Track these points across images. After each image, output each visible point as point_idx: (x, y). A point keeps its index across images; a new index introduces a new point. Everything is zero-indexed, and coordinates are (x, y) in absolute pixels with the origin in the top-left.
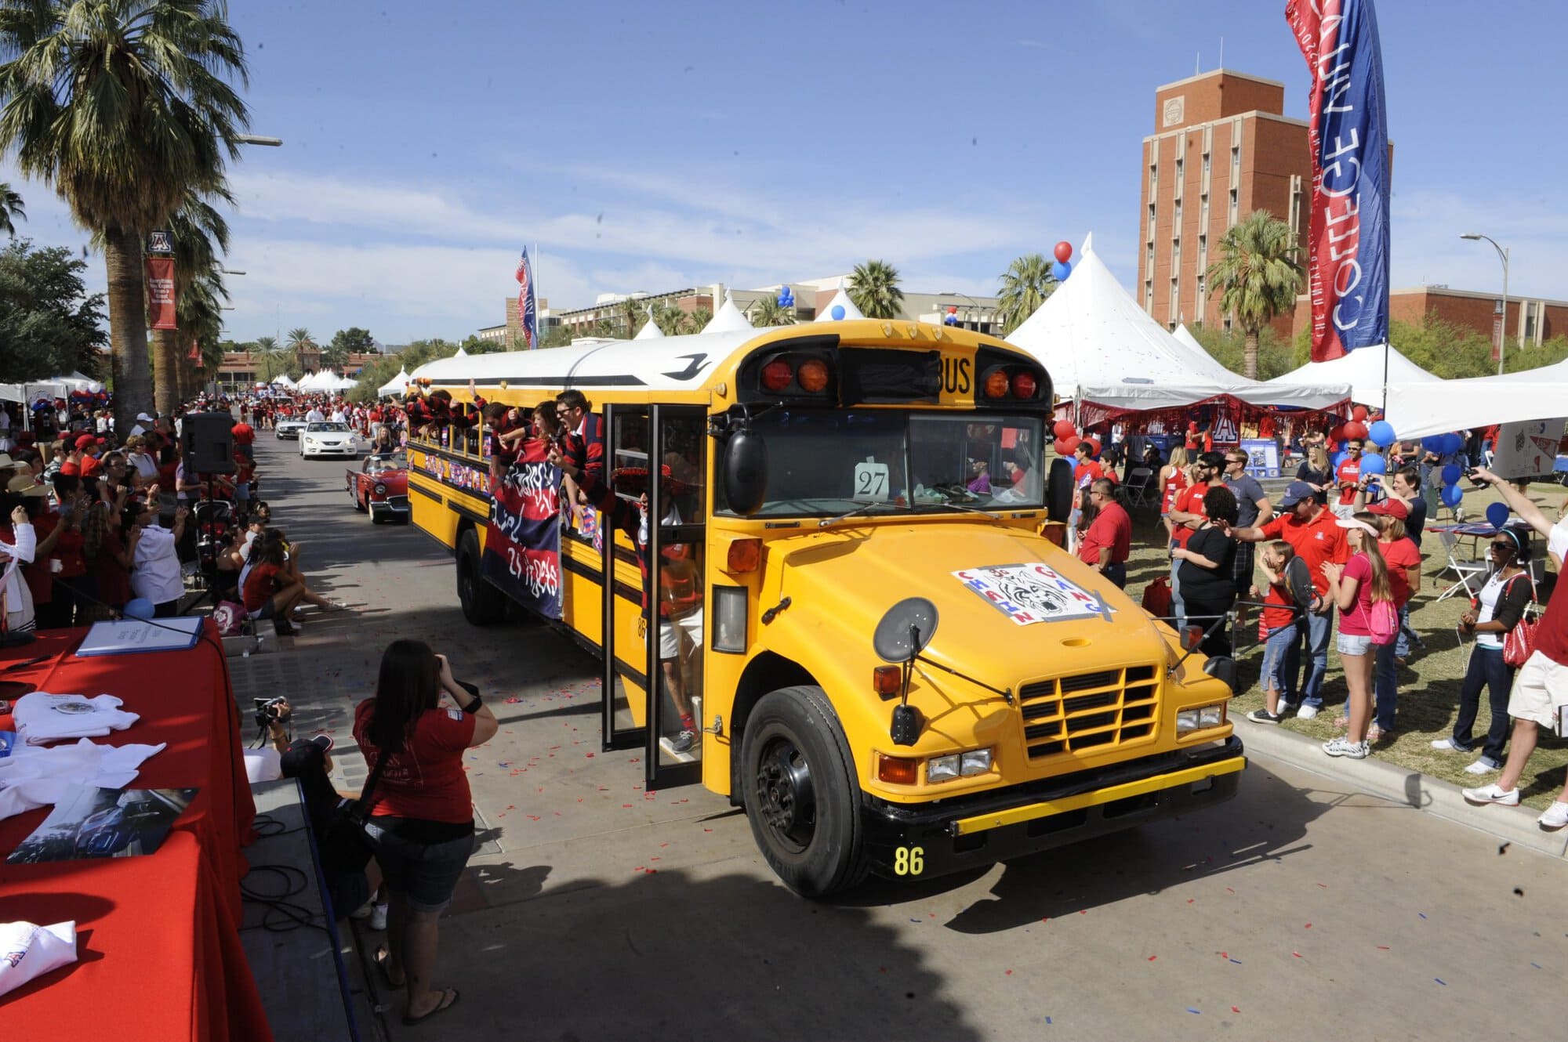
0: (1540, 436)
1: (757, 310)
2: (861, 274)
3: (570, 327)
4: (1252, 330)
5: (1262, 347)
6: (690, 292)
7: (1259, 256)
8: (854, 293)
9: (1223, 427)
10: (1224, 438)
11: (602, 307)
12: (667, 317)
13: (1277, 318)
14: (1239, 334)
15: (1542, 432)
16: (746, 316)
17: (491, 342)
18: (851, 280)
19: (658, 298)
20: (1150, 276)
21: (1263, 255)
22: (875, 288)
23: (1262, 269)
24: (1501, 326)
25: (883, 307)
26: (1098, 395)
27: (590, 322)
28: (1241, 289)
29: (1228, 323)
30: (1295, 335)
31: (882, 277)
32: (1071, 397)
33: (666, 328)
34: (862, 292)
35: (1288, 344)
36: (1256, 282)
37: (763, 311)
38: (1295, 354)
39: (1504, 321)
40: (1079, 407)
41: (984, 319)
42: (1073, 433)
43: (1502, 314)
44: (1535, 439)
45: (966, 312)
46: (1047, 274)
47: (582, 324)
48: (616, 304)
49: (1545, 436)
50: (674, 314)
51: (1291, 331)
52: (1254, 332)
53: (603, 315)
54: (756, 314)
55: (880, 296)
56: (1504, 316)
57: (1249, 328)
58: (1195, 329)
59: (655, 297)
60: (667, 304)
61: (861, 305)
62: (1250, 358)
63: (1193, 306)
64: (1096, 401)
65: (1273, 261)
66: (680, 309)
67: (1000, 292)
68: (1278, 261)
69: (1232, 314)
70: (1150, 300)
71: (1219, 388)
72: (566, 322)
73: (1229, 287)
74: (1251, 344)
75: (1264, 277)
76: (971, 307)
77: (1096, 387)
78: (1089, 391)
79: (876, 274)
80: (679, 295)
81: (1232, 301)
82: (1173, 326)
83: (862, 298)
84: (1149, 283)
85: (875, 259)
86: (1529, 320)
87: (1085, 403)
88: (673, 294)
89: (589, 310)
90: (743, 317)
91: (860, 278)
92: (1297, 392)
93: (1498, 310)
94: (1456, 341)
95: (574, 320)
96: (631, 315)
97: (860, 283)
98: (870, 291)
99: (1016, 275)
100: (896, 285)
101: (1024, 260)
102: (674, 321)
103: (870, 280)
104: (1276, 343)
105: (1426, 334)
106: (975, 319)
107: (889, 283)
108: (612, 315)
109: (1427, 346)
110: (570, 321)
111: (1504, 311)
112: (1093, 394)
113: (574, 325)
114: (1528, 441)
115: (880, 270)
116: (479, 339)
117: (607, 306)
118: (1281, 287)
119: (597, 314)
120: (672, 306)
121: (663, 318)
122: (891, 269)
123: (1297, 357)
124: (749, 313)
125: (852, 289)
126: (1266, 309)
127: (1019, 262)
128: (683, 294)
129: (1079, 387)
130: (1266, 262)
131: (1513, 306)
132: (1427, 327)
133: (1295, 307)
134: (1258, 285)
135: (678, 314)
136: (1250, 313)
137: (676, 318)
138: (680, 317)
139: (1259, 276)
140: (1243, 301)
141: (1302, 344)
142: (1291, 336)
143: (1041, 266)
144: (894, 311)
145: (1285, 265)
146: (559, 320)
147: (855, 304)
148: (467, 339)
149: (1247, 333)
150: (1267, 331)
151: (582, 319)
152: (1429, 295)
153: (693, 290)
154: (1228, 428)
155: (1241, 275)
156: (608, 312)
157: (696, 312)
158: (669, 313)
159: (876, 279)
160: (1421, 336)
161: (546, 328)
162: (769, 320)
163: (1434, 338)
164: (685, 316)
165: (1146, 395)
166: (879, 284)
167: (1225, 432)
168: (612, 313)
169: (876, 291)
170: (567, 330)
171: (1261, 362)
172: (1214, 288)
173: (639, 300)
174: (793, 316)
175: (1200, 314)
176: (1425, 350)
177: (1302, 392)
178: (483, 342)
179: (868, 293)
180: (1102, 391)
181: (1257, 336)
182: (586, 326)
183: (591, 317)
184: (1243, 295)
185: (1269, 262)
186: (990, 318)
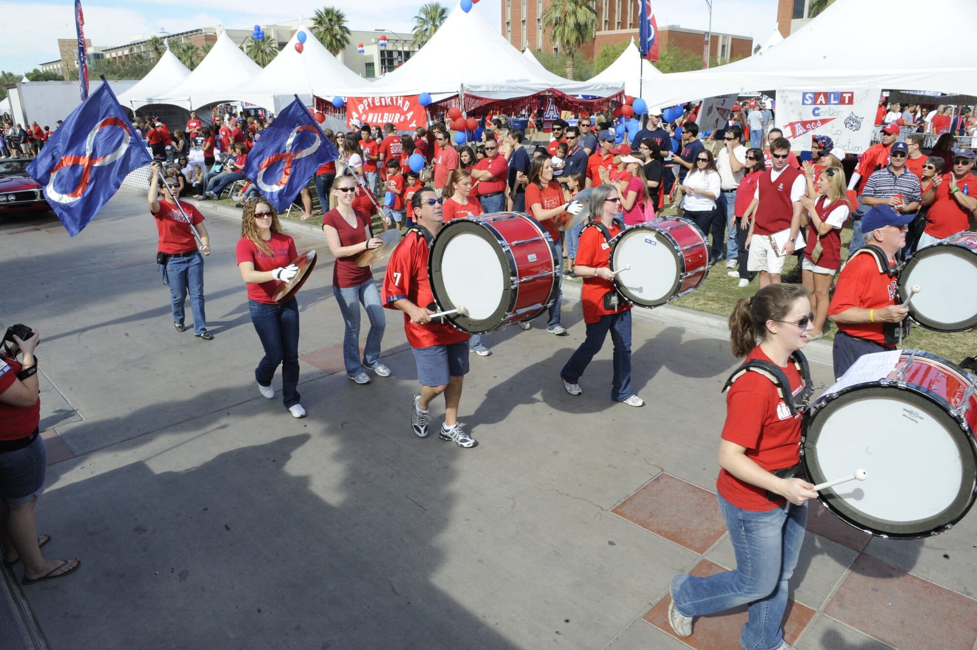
0: (721, 107)
1: (249, 44)
2: (320, 16)
3: (111, 60)
4: (570, 53)
5: (576, 65)
6: (199, 32)
7: (573, 4)
8: (316, 31)
9: (550, 110)
10: (551, 117)
11: (134, 44)
12: (184, 50)
13: (584, 45)
14: (562, 56)
15: (723, 105)
16: (242, 48)
17: (51, 74)
18: (313, 21)
19: (176, 37)
20: (509, 19)
21: (575, 4)
22: (330, 27)
23: (574, 13)
24: (707, 49)
25: (337, 40)
26: (474, 90)
27: (127, 56)
28: (562, 25)
29: (556, 49)
30: (595, 57)
31: (335, 19)
32: (457, 92)
33: (184, 58)
34: (322, 29)
35: (591, 63)
36: (571, 21)
37: (253, 44)
38: (595, 68)
39: (709, 45)
40: (463, 98)
41: (406, 49)
42: (460, 116)
43: (708, 41)
44: (718, 109)
45: (394, 44)
46: (444, 16)
47: (120, 57)
48: (144, 42)
49: (724, 107)
50: (188, 48)
51: (593, 55)
52: (571, 54)
53: (135, 50)
54: (248, 47)
55: (335, 32)
56: (709, 43)
57: (568, 52)
58: (537, 53)
59: (173, 36)
60: (183, 40)
61: (322, 39)
62: (569, 70)
63: (535, 38)
64: (474, 94)
65: (581, 8)
66: (193, 44)
67: (414, 29)
68: (583, 7)
69: (558, 43)
70: (509, 34)
71: (548, 85)
72: (108, 56)
73: (556, 24)
74: (569, 62)
75: (576, 17)
76: (397, 41)
77: (472, 84)
78: (468, 87)
79: (330, 17)
80: (191, 34)
81: (557, 33)
82: (523, 51)
83: (322, 33)
84: (508, 23)
85: (329, 6)
86: (723, 47)
87: (467, 96)
88: (187, 33)
89: (124, 46)
90: (241, 51)
91: (319, 19)
92: (593, 87)
93: (706, 39)
94: (684, 60)
95: (114, 55)
96: (156, 49)
97: (320, 23)
98: (327, 29)
99: (423, 16)
100: (345, 24)
101: (428, 6)
102: (190, 53)
103: (327, 20)
104: (584, 61)
105: (668, 54)
106: (400, 49)
107: (340, 22)
108: (142, 50)
109: (669, 62)
110: (111, 55)
111: (709, 40)
112: (471, 89)
113: (115, 58)
114: (714, 109)
115: (332, 14)
116: (41, 71)
117: (138, 44)
118: (586, 25)
119: (131, 50)
120: (188, 42)
121: (181, 51)
122: (341, 12)
123: (597, 70)
124: (245, 46)
125: (315, 28)
126: (577, 39)
127: (425, 8)
128: (195, 33)
129: (462, 85)
130: (577, 8)
131: (715, 38)
132: (669, 51)
133: (595, 39)
134: (572, 23)
135: (192, 48)
136: (568, 42)
137: (190, 51)
138: (194, 50)
139: (573, 17)
140: (564, 34)
141: (600, 62)
142: (593, 57)
143: (439, 10)
144: (345, 43)
145: (588, 10)
146: (102, 54)
147: (317, 38)
148: (31, 71)
149: (567, 54)
150: (578, 54)
151: (120, 53)
152: (669, 31)
153: (202, 30)
154: (553, 110)
155: (562, 17)
156: (139, 47)
157: (205, 46)
158: (185, 48)
159: (330, 20)
160: (665, 56)
161: (93, 61)
162: (258, 50)
163: (672, 58)
164: (197, 49)
165: (504, 90)
166: (333, 23)
167: (552, 113)
168: (143, 49)
169: (332, 28)
170: (109, 62)
171: (576, 74)
172: (547, 25)
173: (161, 38)
174: (275, 48)
175: (540, 44)
176: (667, 65)
177: (596, 87)
178: (45, 74)
179: (326, 30)
180: (477, 87)
181: (573, 56)
182: (124, 58)
183: (126, 52)
184: (564, 31)
185: (578, 8)
186: (409, 47)
